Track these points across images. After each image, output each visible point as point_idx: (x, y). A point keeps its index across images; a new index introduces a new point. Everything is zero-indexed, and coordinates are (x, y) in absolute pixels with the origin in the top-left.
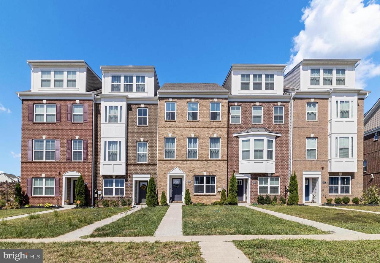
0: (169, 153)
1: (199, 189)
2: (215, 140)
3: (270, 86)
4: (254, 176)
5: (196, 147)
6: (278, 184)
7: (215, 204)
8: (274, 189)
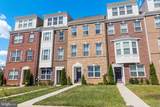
0: (74, 54)
1: (90, 75)
2: (98, 45)
3: (130, 12)
4: (126, 65)
5: (89, 50)
6: (143, 70)
7: (99, 84)
8: (141, 73)
